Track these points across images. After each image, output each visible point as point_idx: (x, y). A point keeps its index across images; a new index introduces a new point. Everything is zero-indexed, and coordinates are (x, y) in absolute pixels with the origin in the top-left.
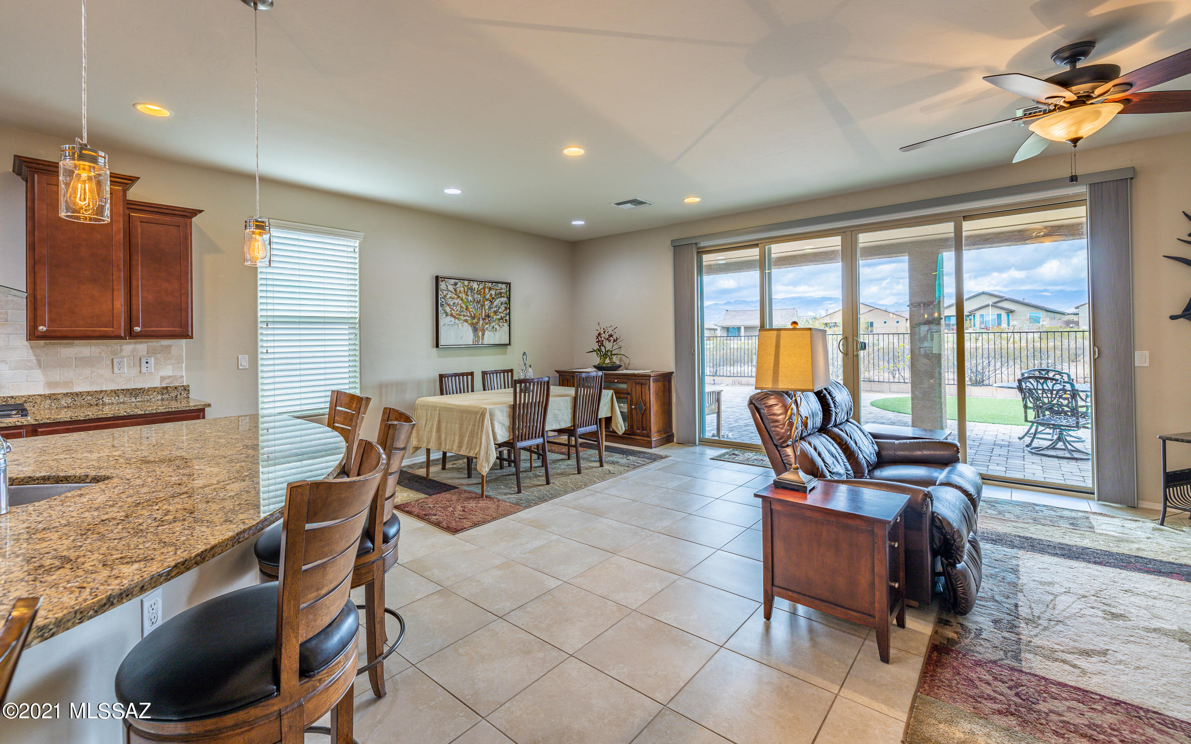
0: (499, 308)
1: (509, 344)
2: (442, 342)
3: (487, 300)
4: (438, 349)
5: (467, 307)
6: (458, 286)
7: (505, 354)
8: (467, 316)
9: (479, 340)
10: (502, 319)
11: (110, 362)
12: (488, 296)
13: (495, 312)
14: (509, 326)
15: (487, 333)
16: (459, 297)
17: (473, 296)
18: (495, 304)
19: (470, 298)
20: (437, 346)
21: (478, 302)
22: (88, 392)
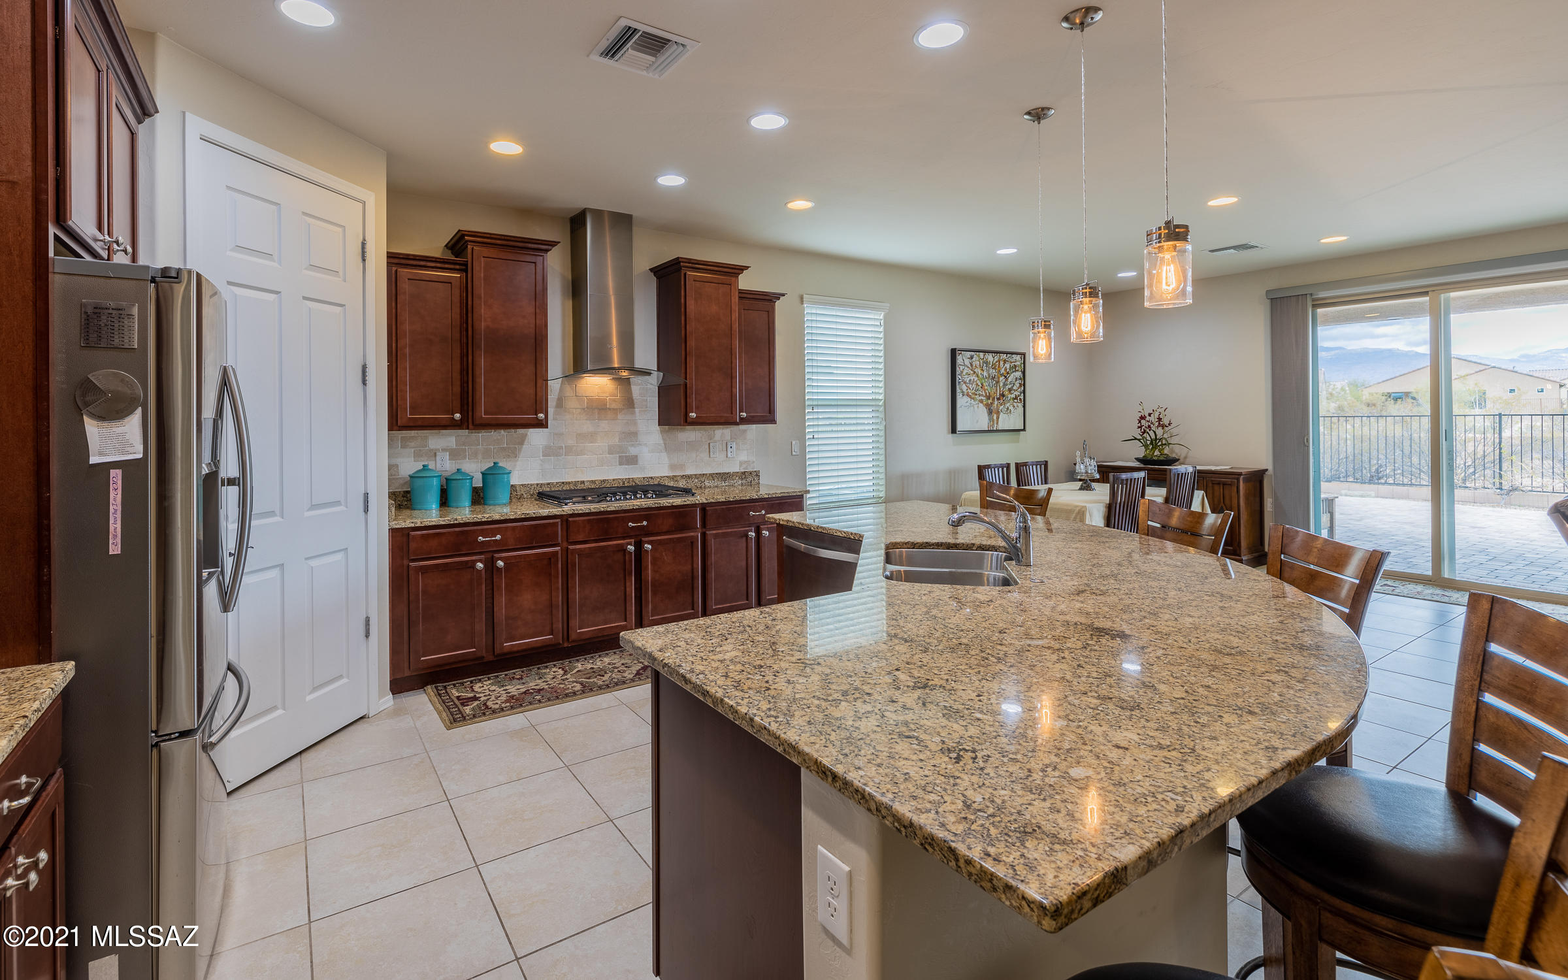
0: (1014, 384)
1: (1024, 430)
2: (959, 427)
3: (1002, 375)
4: (955, 435)
5: (982, 385)
6: (974, 359)
7: (1018, 441)
8: (982, 395)
9: (993, 424)
10: (1016, 398)
11: (707, 447)
12: (1003, 371)
13: (1010, 390)
14: (1024, 407)
15: (1001, 415)
16: (975, 372)
17: (988, 371)
18: (1010, 380)
19: (985, 374)
20: (954, 430)
21: (993, 378)
22: (696, 475)
